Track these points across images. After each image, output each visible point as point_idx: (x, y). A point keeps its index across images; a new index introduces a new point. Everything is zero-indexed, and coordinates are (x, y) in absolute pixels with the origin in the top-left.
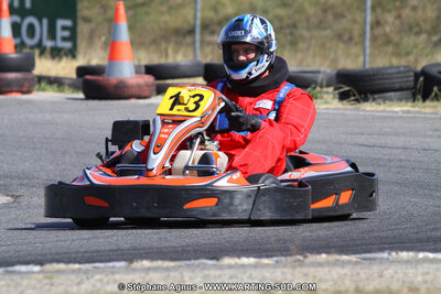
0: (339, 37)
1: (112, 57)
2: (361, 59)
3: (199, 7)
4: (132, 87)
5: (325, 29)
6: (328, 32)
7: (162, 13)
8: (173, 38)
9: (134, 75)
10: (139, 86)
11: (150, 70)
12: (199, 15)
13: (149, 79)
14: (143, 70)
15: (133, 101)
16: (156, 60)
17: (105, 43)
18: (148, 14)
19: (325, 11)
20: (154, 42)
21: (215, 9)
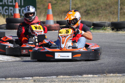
0: (111, 13)
1: (47, 19)
2: (117, 19)
3: (71, 4)
4: (53, 27)
5: (106, 10)
6: (107, 11)
7: (60, 7)
8: (64, 13)
9: (54, 24)
10: (55, 27)
11: (58, 22)
12: (71, 7)
13: (58, 25)
14: (56, 22)
15: (53, 31)
16: (59, 20)
17: (44, 15)
18: (56, 7)
19: (106, 5)
20: (58, 15)
21: (75, 5)
